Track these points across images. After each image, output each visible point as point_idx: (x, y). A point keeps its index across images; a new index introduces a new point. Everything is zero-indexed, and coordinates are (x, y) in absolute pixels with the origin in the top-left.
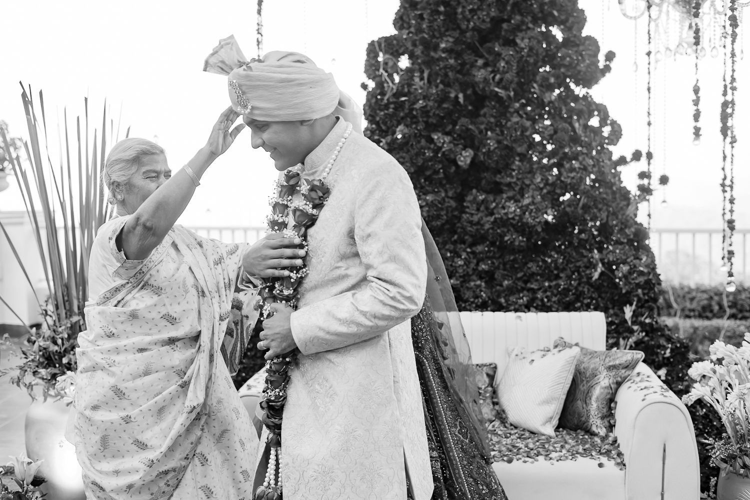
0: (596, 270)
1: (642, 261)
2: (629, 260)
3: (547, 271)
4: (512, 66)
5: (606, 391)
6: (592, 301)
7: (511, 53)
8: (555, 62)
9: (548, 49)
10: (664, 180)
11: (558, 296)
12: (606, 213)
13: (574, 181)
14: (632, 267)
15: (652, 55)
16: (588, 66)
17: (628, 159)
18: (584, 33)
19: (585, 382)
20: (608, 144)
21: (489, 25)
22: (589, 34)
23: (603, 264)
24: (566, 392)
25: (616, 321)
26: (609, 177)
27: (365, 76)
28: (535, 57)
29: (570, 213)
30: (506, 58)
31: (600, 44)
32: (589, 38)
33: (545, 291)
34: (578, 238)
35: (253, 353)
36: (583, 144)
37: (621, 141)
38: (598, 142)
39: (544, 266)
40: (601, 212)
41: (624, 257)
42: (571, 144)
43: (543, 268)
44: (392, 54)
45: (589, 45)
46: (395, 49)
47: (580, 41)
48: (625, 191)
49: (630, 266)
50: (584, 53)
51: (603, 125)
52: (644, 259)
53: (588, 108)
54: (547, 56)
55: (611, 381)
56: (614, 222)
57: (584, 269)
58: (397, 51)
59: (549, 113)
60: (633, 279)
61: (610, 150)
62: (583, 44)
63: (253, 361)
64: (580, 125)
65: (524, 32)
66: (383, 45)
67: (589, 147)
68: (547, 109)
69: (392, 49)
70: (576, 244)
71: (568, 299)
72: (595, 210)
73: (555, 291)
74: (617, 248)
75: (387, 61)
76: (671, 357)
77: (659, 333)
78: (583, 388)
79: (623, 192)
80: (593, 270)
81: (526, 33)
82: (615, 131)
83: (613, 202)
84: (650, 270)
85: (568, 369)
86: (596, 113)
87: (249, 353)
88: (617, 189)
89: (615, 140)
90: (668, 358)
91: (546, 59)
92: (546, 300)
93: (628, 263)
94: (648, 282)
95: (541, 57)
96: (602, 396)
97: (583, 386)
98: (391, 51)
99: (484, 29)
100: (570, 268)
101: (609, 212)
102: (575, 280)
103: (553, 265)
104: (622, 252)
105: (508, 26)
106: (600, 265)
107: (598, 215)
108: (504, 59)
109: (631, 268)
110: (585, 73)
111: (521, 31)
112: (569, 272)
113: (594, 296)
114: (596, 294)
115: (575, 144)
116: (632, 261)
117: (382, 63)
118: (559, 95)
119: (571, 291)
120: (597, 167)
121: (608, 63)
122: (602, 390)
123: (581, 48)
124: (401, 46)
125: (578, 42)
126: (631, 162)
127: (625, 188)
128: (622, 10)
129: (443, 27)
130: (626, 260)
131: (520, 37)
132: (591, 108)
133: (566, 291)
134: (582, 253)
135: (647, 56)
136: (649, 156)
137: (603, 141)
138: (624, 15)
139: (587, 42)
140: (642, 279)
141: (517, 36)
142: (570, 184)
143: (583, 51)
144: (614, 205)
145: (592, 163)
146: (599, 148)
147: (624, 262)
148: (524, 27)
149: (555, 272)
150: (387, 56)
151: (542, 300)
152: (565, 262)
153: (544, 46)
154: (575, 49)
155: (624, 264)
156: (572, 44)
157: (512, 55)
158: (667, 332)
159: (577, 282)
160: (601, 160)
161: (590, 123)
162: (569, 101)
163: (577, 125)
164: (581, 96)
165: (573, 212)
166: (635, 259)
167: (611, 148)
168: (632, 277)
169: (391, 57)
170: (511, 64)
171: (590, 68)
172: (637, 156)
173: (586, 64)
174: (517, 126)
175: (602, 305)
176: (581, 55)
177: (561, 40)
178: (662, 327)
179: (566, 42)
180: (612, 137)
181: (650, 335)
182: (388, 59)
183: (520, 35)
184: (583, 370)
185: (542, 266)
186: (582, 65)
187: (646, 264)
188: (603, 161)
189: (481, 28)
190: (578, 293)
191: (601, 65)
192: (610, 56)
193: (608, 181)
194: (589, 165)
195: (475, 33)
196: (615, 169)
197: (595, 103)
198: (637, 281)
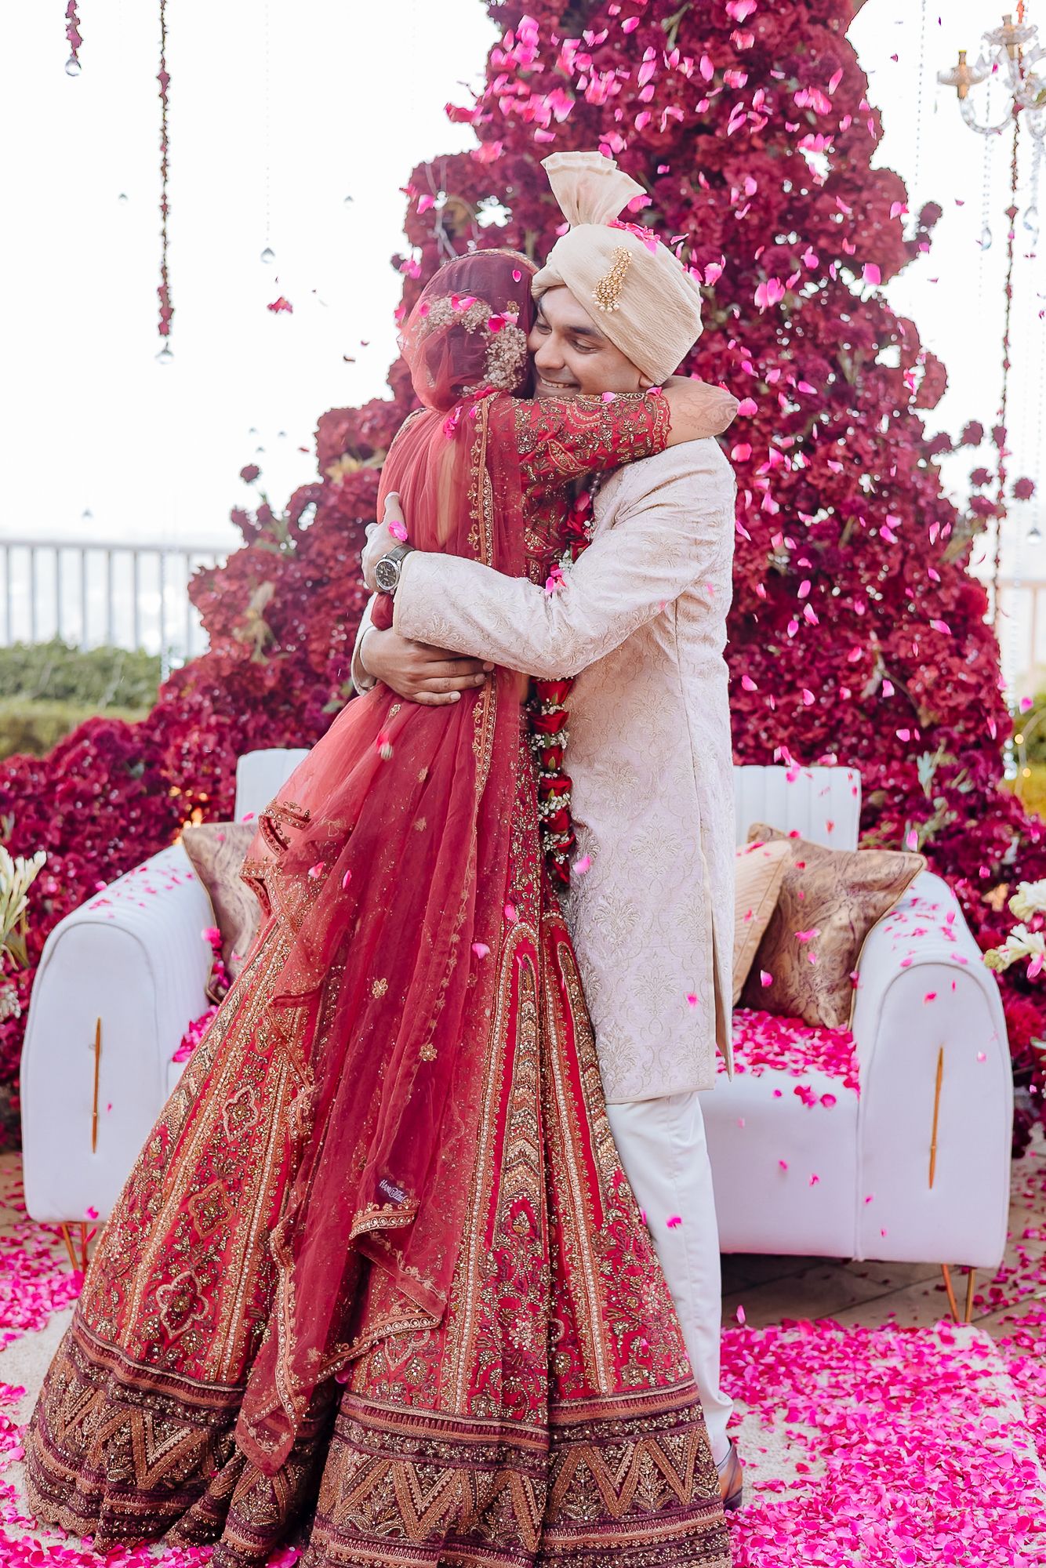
0: (870, 677)
1: (968, 661)
2: (939, 658)
3: (770, 675)
4: (714, 231)
5: (843, 934)
6: (860, 741)
7: (711, 202)
8: (808, 225)
9: (795, 194)
10: (1024, 489)
11: (791, 728)
12: (900, 556)
13: (833, 485)
14: (944, 672)
15: (1018, 217)
16: (878, 236)
17: (955, 441)
18: (877, 162)
19: (800, 915)
20: (915, 406)
21: (668, 139)
22: (885, 166)
23: (889, 664)
24: (760, 935)
25: (905, 787)
26: (913, 478)
27: (405, 238)
28: (762, 214)
29: (822, 553)
30: (701, 213)
31: (909, 187)
32: (885, 174)
33: (763, 718)
34: (837, 606)
35: (141, 829)
36: (860, 404)
37: (944, 400)
38: (894, 402)
39: (764, 663)
40: (891, 553)
41: (929, 651)
42: (834, 405)
43: (762, 668)
44: (462, 194)
45: (883, 190)
46: (468, 183)
47: (865, 179)
48: (946, 508)
49: (940, 670)
50: (869, 206)
51: (908, 364)
52: (972, 655)
53: (876, 327)
54: (790, 210)
55: (854, 915)
56: (916, 576)
57: (846, 673)
58: (473, 187)
59: (791, 334)
60: (944, 698)
61: (921, 418)
62: (871, 187)
63: (141, 844)
64: (853, 363)
65: (742, 158)
66: (443, 174)
67: (872, 412)
68: (788, 325)
69: (463, 183)
70: (835, 619)
71: (810, 735)
72: (877, 548)
73: (785, 718)
74: (917, 631)
75: (451, 208)
76: (1017, 864)
77: (999, 813)
78: (795, 926)
79: (940, 511)
80: (864, 676)
81: (746, 160)
82: (931, 380)
83: (917, 532)
84: (982, 681)
85: (765, 887)
86: (894, 338)
87: (133, 829)
88: (928, 503)
89: (932, 398)
90: (1011, 867)
91: (790, 217)
92: (764, 736)
93: (937, 665)
94: (976, 706)
95: (775, 213)
96: (834, 946)
97: (797, 922)
98: (460, 188)
99: (658, 148)
100: (819, 670)
101: (906, 553)
102: (828, 695)
103: (783, 662)
104: (926, 639)
105: (710, 143)
106: (881, 665)
107: (882, 558)
108: (696, 216)
109: (941, 676)
110: (869, 251)
111: (737, 154)
112: (815, 677)
113: (864, 729)
114: (870, 726)
115: (842, 405)
116: (944, 660)
117: (440, 214)
118: (816, 297)
119: (819, 717)
120: (883, 456)
121: (924, 229)
122: (834, 934)
123: (865, 195)
124: (481, 178)
125: (860, 183)
126: (959, 446)
127: (946, 501)
128: (964, 113)
129: (573, 138)
130: (932, 656)
131: (733, 168)
132: (883, 328)
133: (810, 715)
134: (846, 639)
135: (1007, 219)
136: (999, 435)
137: (904, 400)
138: (969, 123)
139: (879, 184)
140: (962, 699)
141: (727, 165)
142: (824, 490)
143: (869, 202)
144: (918, 538)
145: (874, 448)
146: (896, 414)
147: (929, 661)
148: (743, 147)
149: (788, 677)
150: (454, 198)
151: (756, 736)
152: (809, 657)
153: (788, 187)
154: (853, 197)
155: (927, 665)
156: (848, 186)
157: (712, 207)
158: (1014, 812)
159: (832, 699)
160: (892, 441)
161: (879, 360)
162: (836, 309)
163: (847, 364)
164: (864, 299)
165: (827, 551)
166: (951, 655)
167: (923, 414)
168: (943, 693)
169: (460, 200)
170: (708, 227)
171: (881, 240)
172: (973, 434)
173: (872, 232)
174: (718, 362)
175: (882, 750)
176: (864, 211)
177: (825, 175)
178: (1006, 799)
179: (835, 183)
180: (924, 392)
181: (980, 816)
182: (456, 203)
183: (733, 162)
184: (799, 891)
185: (760, 664)
186: (865, 234)
187: (975, 666)
188: (897, 445)
189: (650, 144)
190: (834, 722)
191: (909, 235)
192: (931, 214)
193: (909, 485)
194: (867, 453)
195: (639, 155)
196: (928, 460)
197: (891, 315)
198: (952, 703)
